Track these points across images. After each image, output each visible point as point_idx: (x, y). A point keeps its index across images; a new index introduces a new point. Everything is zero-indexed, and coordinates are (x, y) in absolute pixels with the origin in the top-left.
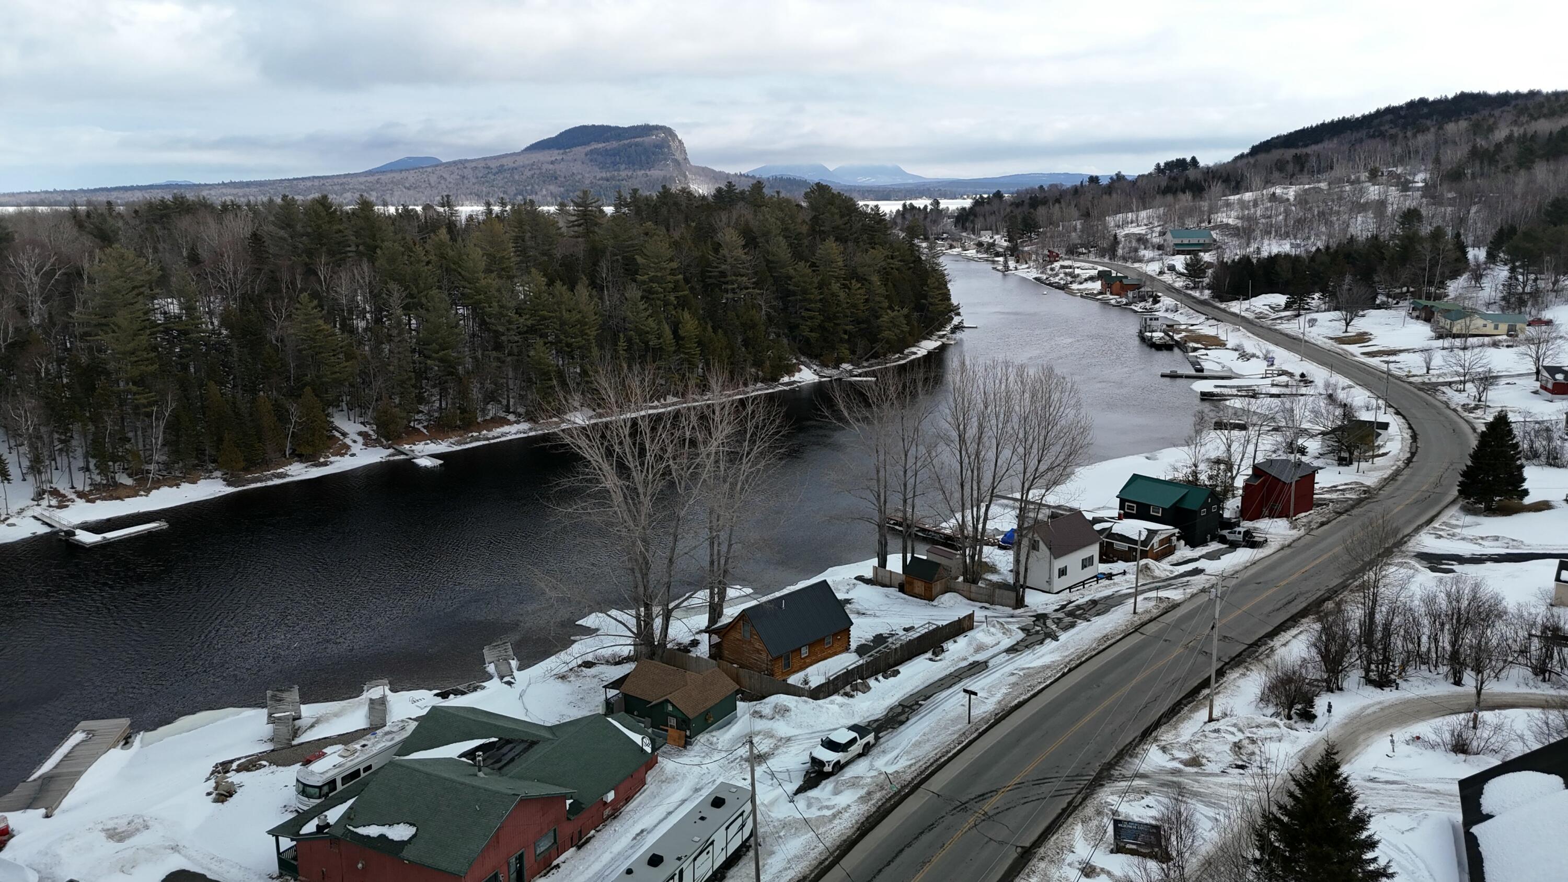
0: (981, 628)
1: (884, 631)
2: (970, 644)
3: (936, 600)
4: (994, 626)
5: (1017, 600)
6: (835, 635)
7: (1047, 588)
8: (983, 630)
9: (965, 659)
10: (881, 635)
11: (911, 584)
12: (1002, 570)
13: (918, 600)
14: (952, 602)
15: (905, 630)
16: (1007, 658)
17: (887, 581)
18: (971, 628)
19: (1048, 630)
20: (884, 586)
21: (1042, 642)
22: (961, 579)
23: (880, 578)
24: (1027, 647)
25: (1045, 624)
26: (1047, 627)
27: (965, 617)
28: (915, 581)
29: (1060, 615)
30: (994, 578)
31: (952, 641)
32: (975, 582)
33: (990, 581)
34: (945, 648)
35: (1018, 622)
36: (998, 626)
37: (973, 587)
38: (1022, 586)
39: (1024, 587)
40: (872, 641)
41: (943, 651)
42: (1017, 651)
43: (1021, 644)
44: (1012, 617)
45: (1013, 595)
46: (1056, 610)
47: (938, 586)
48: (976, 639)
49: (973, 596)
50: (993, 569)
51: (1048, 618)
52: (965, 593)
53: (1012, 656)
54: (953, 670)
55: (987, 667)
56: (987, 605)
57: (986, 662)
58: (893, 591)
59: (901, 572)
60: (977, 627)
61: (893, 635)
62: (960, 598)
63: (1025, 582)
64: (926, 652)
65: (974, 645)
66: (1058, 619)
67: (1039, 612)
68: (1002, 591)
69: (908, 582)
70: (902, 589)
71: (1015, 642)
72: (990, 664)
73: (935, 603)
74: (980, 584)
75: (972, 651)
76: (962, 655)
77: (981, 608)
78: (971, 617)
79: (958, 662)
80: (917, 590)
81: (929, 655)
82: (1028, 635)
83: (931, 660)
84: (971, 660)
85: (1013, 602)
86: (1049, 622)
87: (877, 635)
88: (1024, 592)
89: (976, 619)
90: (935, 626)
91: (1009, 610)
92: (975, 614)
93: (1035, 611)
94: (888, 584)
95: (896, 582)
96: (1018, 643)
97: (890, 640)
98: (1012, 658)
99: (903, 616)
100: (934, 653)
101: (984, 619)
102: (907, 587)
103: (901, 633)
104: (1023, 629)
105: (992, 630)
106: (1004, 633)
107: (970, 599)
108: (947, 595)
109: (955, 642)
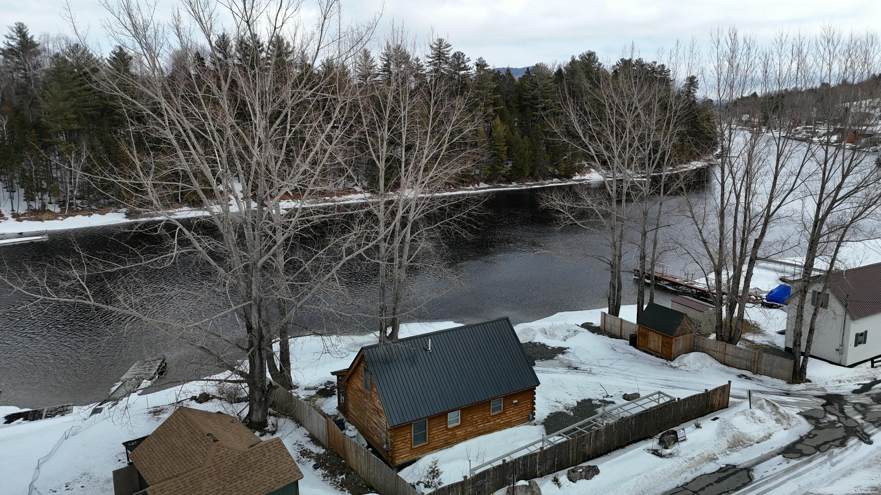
0: (740, 408)
1: (595, 395)
2: (721, 433)
3: (677, 360)
4: (761, 407)
5: (794, 371)
6: (508, 398)
7: (837, 360)
8: (743, 412)
9: (713, 459)
10: (590, 400)
11: (645, 336)
12: (768, 332)
13: (653, 358)
14: (699, 364)
15: (626, 397)
16: (785, 466)
17: (617, 331)
18: (725, 406)
19: (850, 423)
20: (612, 336)
21: (842, 443)
22: (713, 336)
23: (608, 327)
24: (818, 448)
25: (842, 411)
26: (847, 418)
27: (716, 390)
28: (650, 333)
29: (864, 399)
30: (758, 339)
31: (692, 423)
32: (732, 340)
33: (752, 342)
34: (680, 434)
35: (798, 404)
36: (768, 409)
37: (730, 348)
38: (803, 354)
39: (807, 355)
40: (574, 409)
41: (676, 440)
42: (802, 454)
43: (807, 441)
44: (788, 394)
45: (789, 363)
46: (855, 392)
47: (680, 343)
48: (732, 427)
49: (728, 359)
50: (755, 329)
51: (846, 403)
52: (717, 355)
53: (794, 462)
54: (689, 477)
55: (751, 479)
56: (748, 374)
57: (748, 470)
58: (623, 344)
59: (635, 322)
60: (735, 404)
61: (605, 403)
62: (709, 360)
63: (808, 347)
64: (651, 437)
65: (729, 436)
66: (863, 405)
67: (830, 391)
68: (771, 357)
69: (641, 334)
70: (633, 342)
71: (796, 438)
72: (756, 475)
73: (675, 363)
74: (738, 345)
75: (724, 445)
76: (709, 449)
77: (740, 376)
78: (725, 390)
79: (700, 463)
80: (652, 346)
81: (653, 443)
82: (817, 428)
83: (655, 453)
84: (723, 461)
85: (789, 373)
86: (848, 409)
87: (584, 401)
88: (805, 361)
89: (732, 392)
90: (667, 399)
91: (782, 384)
92: (732, 386)
93: (823, 389)
94: (618, 334)
95: (627, 333)
96: (801, 440)
97: (600, 410)
98: (795, 467)
99: (627, 377)
100: (661, 442)
101: (745, 394)
102: (639, 340)
103: (620, 401)
104: (807, 416)
105: (759, 413)
106: (778, 421)
107: (724, 364)
108: (693, 355)
109: (698, 426)
